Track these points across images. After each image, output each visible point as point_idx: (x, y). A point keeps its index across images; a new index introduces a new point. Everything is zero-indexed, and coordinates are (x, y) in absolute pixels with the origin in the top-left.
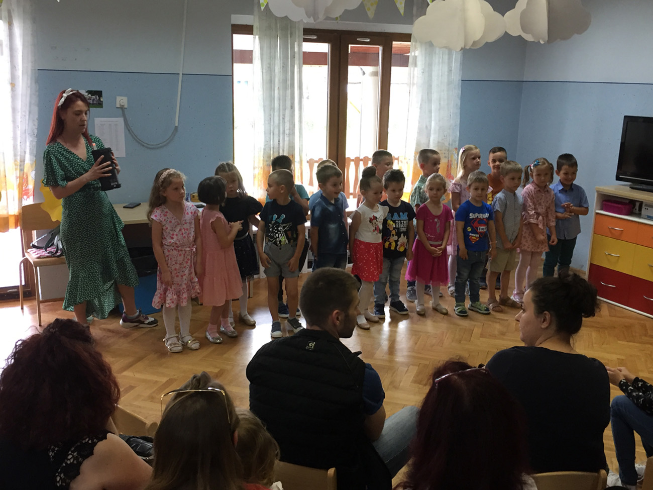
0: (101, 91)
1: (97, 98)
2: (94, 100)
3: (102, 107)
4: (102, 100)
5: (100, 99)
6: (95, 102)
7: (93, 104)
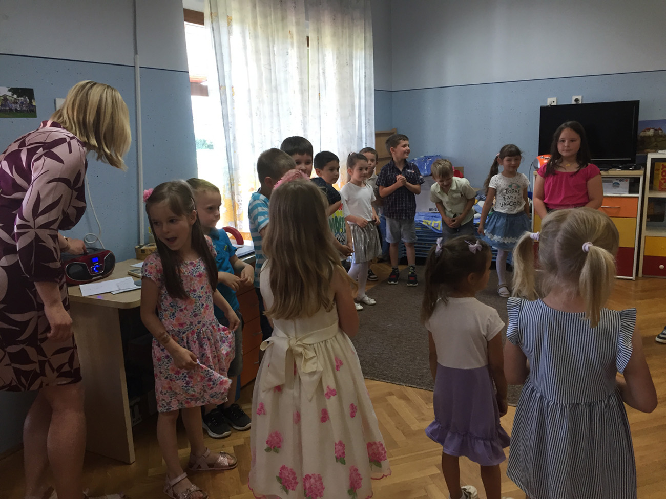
0: (32, 90)
1: (26, 101)
2: (22, 103)
3: (35, 116)
4: (34, 104)
5: (31, 102)
6: (24, 108)
7: (21, 111)
